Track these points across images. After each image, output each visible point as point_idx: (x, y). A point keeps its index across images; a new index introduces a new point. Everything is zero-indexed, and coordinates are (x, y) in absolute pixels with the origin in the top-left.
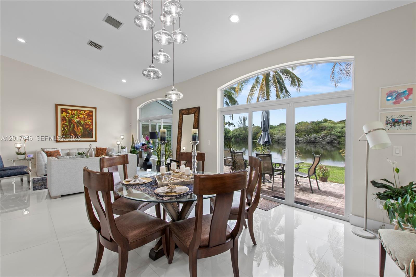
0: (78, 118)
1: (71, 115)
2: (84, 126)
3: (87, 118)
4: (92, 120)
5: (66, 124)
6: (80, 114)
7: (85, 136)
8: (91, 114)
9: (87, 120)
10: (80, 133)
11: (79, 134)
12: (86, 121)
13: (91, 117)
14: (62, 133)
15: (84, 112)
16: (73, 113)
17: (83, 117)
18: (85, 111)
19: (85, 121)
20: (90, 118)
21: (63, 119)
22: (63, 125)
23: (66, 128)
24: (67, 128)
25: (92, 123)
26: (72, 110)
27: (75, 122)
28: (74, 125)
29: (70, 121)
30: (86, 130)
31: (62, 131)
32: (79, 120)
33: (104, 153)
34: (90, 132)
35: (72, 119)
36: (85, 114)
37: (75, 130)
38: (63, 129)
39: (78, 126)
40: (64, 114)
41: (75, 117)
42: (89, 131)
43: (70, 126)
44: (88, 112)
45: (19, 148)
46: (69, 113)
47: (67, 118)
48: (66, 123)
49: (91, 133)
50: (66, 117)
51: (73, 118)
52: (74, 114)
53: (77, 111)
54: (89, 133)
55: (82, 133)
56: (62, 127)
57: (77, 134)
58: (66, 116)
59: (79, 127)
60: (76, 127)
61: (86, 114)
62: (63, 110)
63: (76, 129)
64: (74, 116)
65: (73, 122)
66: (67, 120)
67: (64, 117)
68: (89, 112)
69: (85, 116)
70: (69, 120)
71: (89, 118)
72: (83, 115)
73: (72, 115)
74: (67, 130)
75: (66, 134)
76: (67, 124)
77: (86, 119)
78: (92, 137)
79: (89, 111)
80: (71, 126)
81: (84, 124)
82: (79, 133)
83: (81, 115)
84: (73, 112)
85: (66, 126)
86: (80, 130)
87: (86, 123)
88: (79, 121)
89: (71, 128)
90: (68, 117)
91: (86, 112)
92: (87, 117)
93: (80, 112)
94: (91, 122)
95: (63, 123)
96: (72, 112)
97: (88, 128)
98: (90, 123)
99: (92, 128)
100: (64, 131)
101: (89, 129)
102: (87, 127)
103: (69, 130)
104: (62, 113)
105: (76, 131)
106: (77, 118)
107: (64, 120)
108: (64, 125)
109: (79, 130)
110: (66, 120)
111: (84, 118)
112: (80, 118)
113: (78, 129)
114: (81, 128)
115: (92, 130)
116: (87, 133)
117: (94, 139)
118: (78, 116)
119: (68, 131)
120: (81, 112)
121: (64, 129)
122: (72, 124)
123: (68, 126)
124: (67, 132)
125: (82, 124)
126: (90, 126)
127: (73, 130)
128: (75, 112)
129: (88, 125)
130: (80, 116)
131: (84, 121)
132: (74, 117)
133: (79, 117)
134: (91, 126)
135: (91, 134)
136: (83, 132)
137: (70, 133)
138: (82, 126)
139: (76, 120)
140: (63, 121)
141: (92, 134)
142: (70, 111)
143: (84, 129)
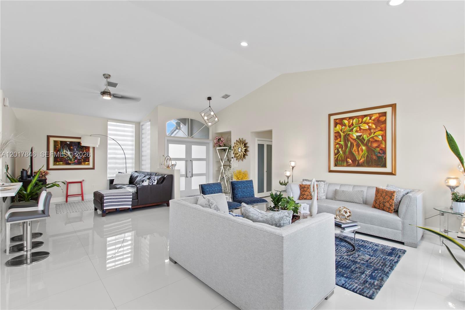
0: (359, 131)
1: (348, 128)
2: (370, 145)
3: (374, 129)
4: (385, 130)
5: (340, 144)
6: (362, 122)
7: (370, 163)
8: (382, 119)
9: (375, 133)
10: (362, 157)
11: (359, 159)
12: (372, 135)
13: (383, 126)
14: (335, 157)
15: (369, 118)
16: (350, 124)
17: (366, 127)
18: (370, 116)
19: (370, 134)
20: (381, 128)
21: (337, 135)
22: (337, 144)
23: (340, 150)
24: (342, 149)
25: (384, 137)
26: (350, 118)
27: (354, 139)
28: (352, 144)
29: (347, 138)
30: (373, 151)
31: (335, 154)
32: (360, 134)
33: (388, 202)
34: (379, 155)
35: (349, 135)
36: (370, 120)
37: (354, 153)
38: (336, 151)
39: (358, 146)
40: (339, 127)
41: (355, 129)
42: (379, 152)
43: (346, 146)
44: (378, 115)
45: (288, 177)
46: (345, 125)
47: (342, 134)
48: (340, 141)
49: (381, 157)
50: (340, 132)
51: (350, 133)
52: (352, 124)
53: (357, 119)
54: (379, 157)
55: (365, 158)
56: (336, 148)
57: (357, 159)
58: (341, 130)
59: (361, 147)
60: (355, 148)
61: (374, 120)
62: (337, 121)
63: (355, 151)
64: (352, 129)
65: (350, 138)
66: (342, 137)
67: (338, 132)
68: (380, 117)
69: (370, 125)
70: (345, 136)
71: (379, 128)
72: (368, 123)
73: (350, 127)
74: (341, 152)
75: (340, 160)
76: (342, 143)
77: (372, 131)
78: (385, 166)
79: (379, 113)
80: (348, 145)
81: (369, 140)
82: (360, 157)
83: (364, 124)
84: (351, 121)
85: (341, 146)
86: (362, 152)
87: (373, 138)
88: (360, 136)
89: (347, 150)
90: (343, 132)
91: (373, 118)
92: (374, 126)
93: (362, 120)
94: (382, 136)
95: (337, 141)
96: (349, 122)
97: (377, 147)
98: (380, 137)
99: (383, 146)
100: (338, 154)
101: (378, 149)
102: (375, 145)
103: (344, 152)
104: (335, 126)
105: (356, 154)
106: (357, 131)
107: (338, 137)
108: (338, 146)
109: (360, 152)
110: (340, 136)
111: (370, 129)
112: (362, 130)
113: (358, 151)
114: (364, 148)
115: (384, 151)
116: (374, 157)
117: (388, 169)
118: (360, 126)
119: (343, 155)
120: (365, 119)
121: (338, 152)
122: (349, 143)
123: (344, 147)
124: (341, 156)
125: (365, 140)
126: (381, 143)
127: (351, 152)
128: (354, 121)
129: (376, 141)
130: (361, 127)
131: (368, 135)
132: (351, 131)
133: (360, 129)
134: (383, 142)
135: (382, 159)
136: (367, 156)
137: (345, 158)
138: (366, 145)
139: (355, 135)
140: (337, 139)
141: (385, 159)
142: (346, 122)
143: (369, 149)
